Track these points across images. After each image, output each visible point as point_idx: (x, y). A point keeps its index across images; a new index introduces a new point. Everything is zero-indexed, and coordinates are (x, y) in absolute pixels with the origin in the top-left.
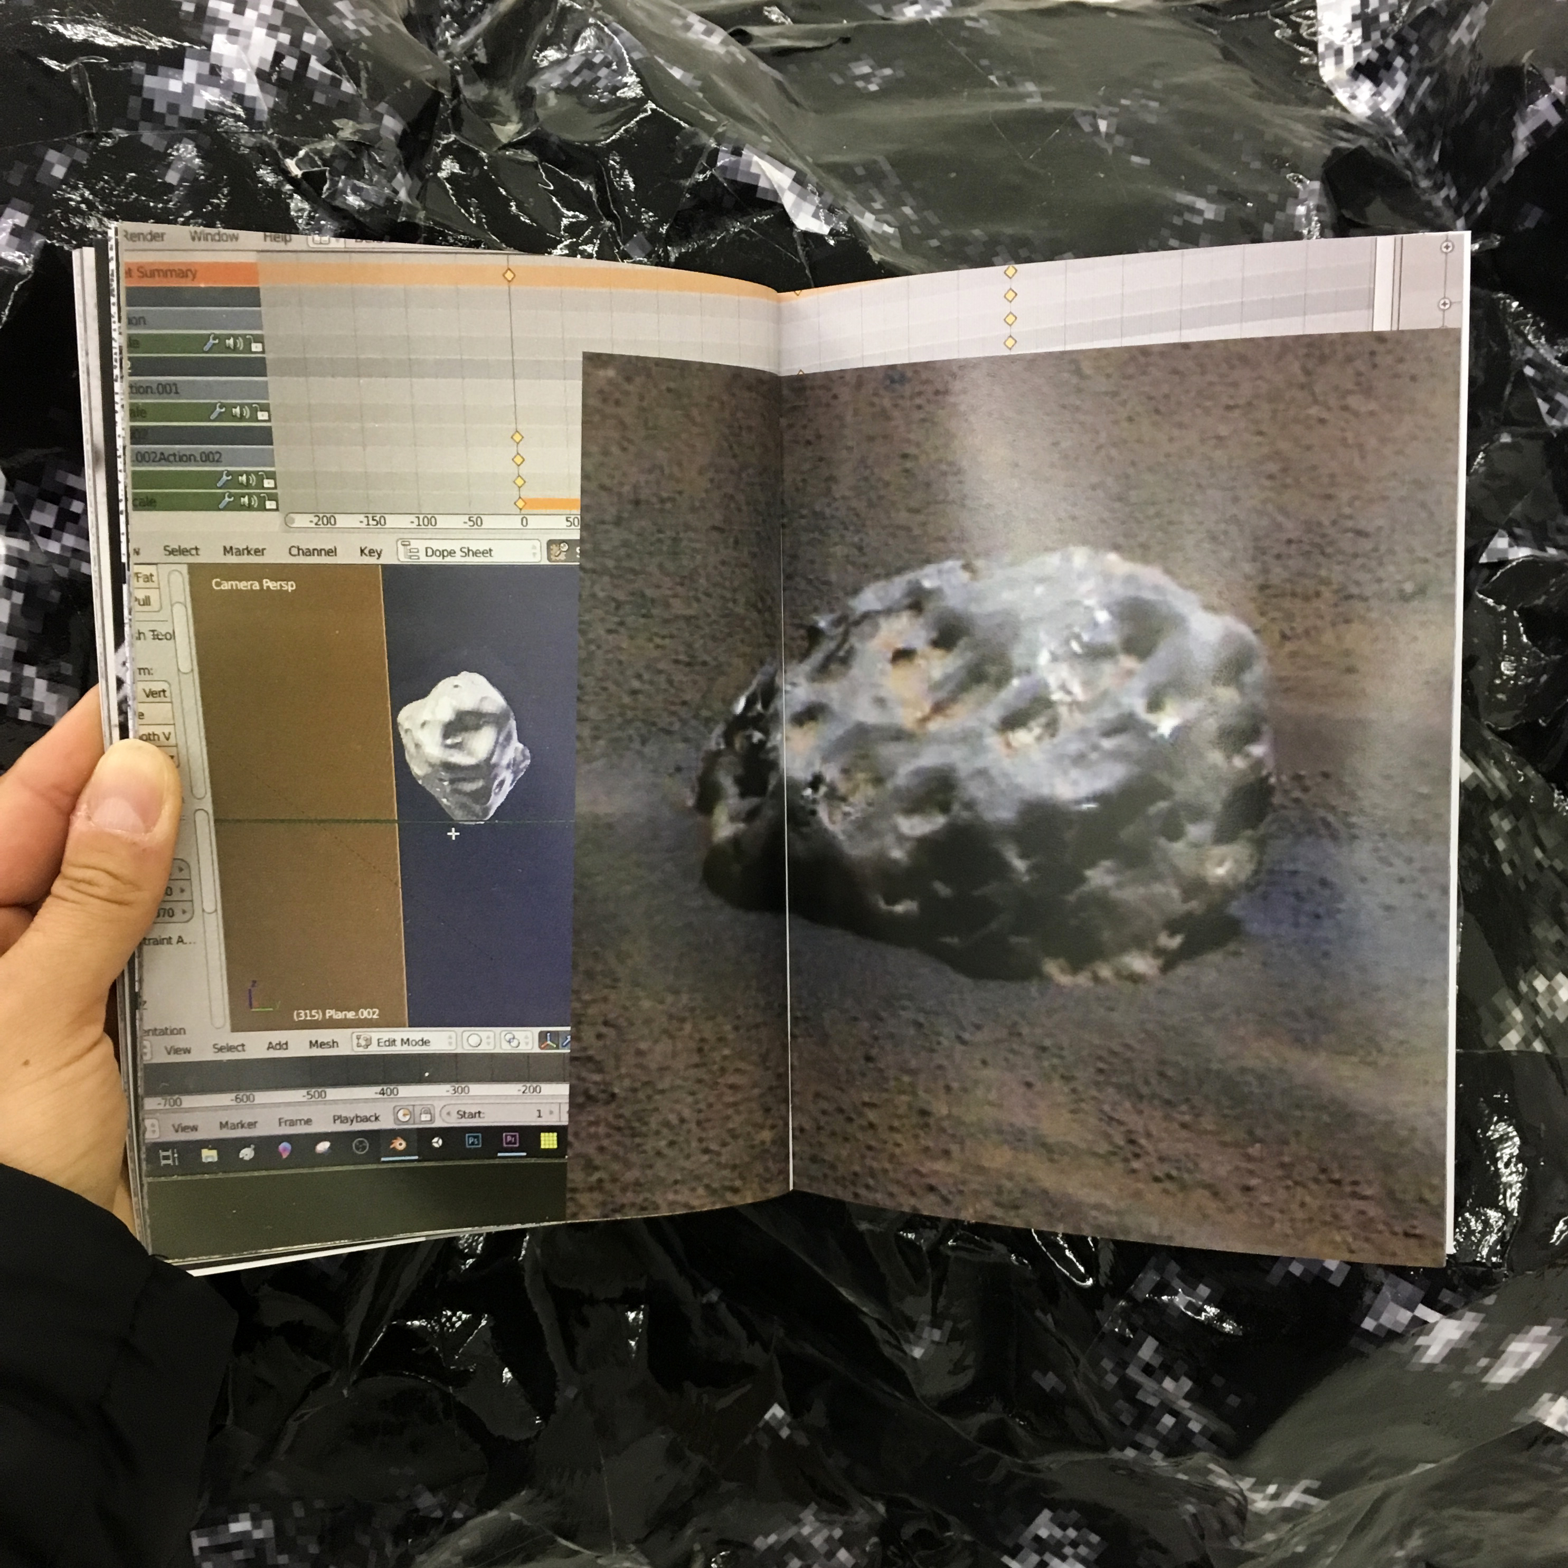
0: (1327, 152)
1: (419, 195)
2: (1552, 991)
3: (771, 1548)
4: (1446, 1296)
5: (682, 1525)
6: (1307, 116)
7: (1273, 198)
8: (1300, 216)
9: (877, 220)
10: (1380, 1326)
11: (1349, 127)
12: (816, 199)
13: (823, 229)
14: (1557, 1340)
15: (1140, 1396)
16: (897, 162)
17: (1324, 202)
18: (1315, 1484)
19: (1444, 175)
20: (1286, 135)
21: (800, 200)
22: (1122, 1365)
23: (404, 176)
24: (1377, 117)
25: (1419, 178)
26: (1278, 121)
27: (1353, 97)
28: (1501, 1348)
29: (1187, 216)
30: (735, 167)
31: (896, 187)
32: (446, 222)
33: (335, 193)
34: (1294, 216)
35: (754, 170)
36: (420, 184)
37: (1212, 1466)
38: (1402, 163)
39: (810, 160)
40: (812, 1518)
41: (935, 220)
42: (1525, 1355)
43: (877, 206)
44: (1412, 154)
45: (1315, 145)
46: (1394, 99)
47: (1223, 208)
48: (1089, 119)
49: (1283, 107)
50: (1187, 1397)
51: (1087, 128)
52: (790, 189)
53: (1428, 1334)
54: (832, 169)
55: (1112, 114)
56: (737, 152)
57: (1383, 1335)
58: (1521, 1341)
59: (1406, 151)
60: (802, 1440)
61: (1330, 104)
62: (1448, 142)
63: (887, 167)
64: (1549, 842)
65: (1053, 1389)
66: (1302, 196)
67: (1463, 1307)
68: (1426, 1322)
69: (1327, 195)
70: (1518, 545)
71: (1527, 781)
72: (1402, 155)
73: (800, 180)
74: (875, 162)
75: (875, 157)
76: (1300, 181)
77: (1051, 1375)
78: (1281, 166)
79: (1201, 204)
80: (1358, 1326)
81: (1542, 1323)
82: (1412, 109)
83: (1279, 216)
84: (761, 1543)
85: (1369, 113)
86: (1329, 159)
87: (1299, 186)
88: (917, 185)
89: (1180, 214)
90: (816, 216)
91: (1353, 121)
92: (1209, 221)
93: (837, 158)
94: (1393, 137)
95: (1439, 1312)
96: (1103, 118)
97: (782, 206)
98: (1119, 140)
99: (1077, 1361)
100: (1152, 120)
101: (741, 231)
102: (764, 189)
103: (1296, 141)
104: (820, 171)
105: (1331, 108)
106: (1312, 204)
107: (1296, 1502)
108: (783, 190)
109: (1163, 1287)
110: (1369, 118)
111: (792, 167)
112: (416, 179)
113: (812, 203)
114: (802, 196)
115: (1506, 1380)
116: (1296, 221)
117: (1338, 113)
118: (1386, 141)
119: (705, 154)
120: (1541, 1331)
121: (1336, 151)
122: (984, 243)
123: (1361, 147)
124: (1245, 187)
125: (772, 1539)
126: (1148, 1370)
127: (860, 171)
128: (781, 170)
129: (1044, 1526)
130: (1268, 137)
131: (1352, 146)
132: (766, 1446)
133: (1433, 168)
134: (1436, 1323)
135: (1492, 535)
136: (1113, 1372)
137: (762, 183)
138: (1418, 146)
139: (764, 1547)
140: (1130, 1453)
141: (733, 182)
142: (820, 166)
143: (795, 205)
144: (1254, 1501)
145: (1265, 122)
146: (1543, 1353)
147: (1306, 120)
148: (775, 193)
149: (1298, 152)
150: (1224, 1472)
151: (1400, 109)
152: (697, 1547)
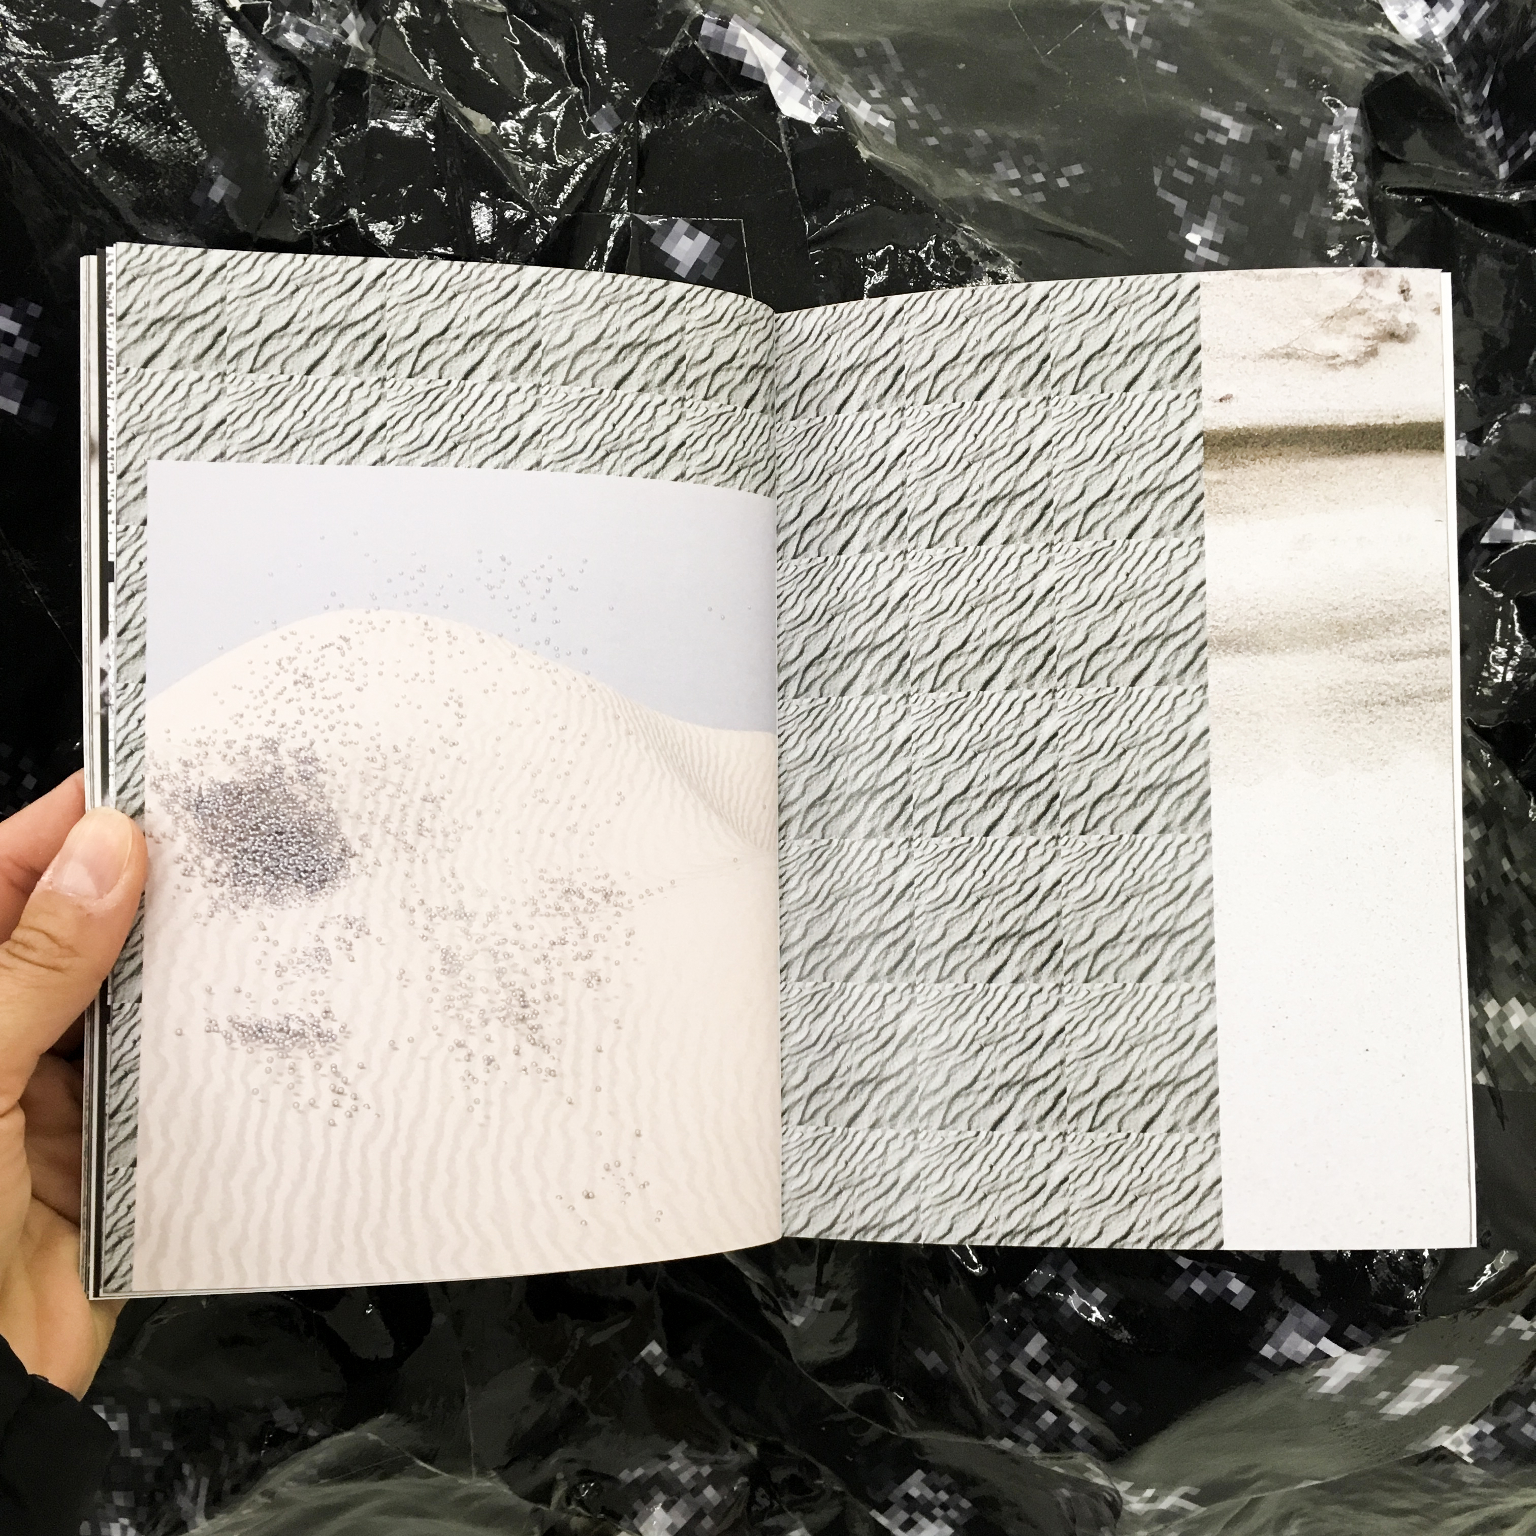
0: (1370, 76)
1: (372, 40)
2: (1503, 1017)
3: (636, 1482)
4: (1353, 1332)
5: (546, 1455)
6: (1352, 34)
7: (1306, 122)
8: (1332, 146)
9: (872, 110)
10: (1279, 1354)
11: (1394, 49)
12: (807, 82)
13: (808, 116)
14: (1463, 1378)
15: (1021, 1390)
16: (903, 46)
17: (1359, 132)
18: (1195, 1491)
19: (1492, 112)
20: (1327, 52)
21: (788, 83)
22: (1008, 1358)
23: (356, 16)
24: (1426, 42)
25: (1466, 113)
26: (1321, 36)
27: (1404, 16)
28: (1404, 1383)
29: (1211, 134)
30: (721, 39)
31: (899, 74)
32: (398, 73)
33: (277, 30)
34: (1325, 144)
35: (740, 44)
36: (375, 27)
37: (1090, 1465)
38: (1448, 95)
39: (808, 36)
40: (680, 1455)
41: (937, 117)
42: (1428, 1391)
43: (875, 94)
44: (1459, 85)
45: (1357, 67)
46: (1447, 23)
47: (1250, 129)
48: (1117, 15)
49: (1327, 20)
50: (1071, 1398)
51: (1113, 25)
52: (778, 69)
53: (1329, 1367)
54: (832, 48)
55: (1142, 12)
56: (724, 23)
57: (1281, 1362)
58: (1426, 1378)
59: (1453, 82)
60: (678, 1379)
61: (1379, 21)
62: (1501, 76)
63: (890, 51)
64: (1519, 853)
65: (934, 1369)
66: (1336, 123)
67: (1369, 1345)
68: (1328, 1356)
69: (1363, 125)
70: (1524, 528)
71: (1503, 786)
72: (1450, 86)
73: (790, 59)
74: (879, 44)
75: (879, 38)
76: (1337, 106)
77: (934, 1354)
78: (1318, 87)
79: (1226, 121)
80: (1257, 1353)
81: (1449, 1362)
82: (1466, 36)
83: (1310, 143)
84: (626, 1476)
85: (1419, 35)
86: (1372, 84)
87: (1334, 111)
88: (921, 73)
89: (1204, 132)
90: (804, 101)
91: (1399, 43)
92: (1234, 141)
93: (837, 36)
94: (1442, 64)
95: (1344, 1347)
96: (1133, 16)
97: (767, 87)
98: (1147, 42)
99: (961, 1347)
100: (1185, 22)
101: (721, 111)
102: (751, 68)
103: (1337, 62)
104: (816, 49)
105: (1379, 26)
106: (1347, 133)
107: (1173, 1506)
108: (770, 71)
109: (1057, 1284)
110: (1417, 41)
111: (782, 44)
112: (370, 20)
113: (801, 87)
114: (790, 79)
115: (1404, 1412)
116: (1327, 151)
117: (1386, 32)
118: (1434, 68)
119: (689, 22)
120: (1450, 1369)
121: (1380, 75)
122: (987, 147)
123: (1407, 73)
124: (1276, 108)
125: (639, 1472)
126: (1033, 1366)
127: (861, 53)
128: (770, 47)
129: (915, 1486)
130: (1308, 53)
131: (1397, 73)
132: (639, 1383)
133: (1480, 103)
134: (1337, 1358)
135: (1497, 514)
136: (998, 1363)
137: (748, 60)
138: (1468, 77)
139: (629, 1480)
140: (1007, 1444)
141: (716, 56)
142: (815, 42)
143: (781, 88)
144: (1129, 1502)
145: (1306, 36)
146: (1448, 1389)
147: (1350, 39)
148: (761, 73)
149: (1338, 73)
150: (1101, 1472)
151: (1453, 35)
152: (560, 1476)
